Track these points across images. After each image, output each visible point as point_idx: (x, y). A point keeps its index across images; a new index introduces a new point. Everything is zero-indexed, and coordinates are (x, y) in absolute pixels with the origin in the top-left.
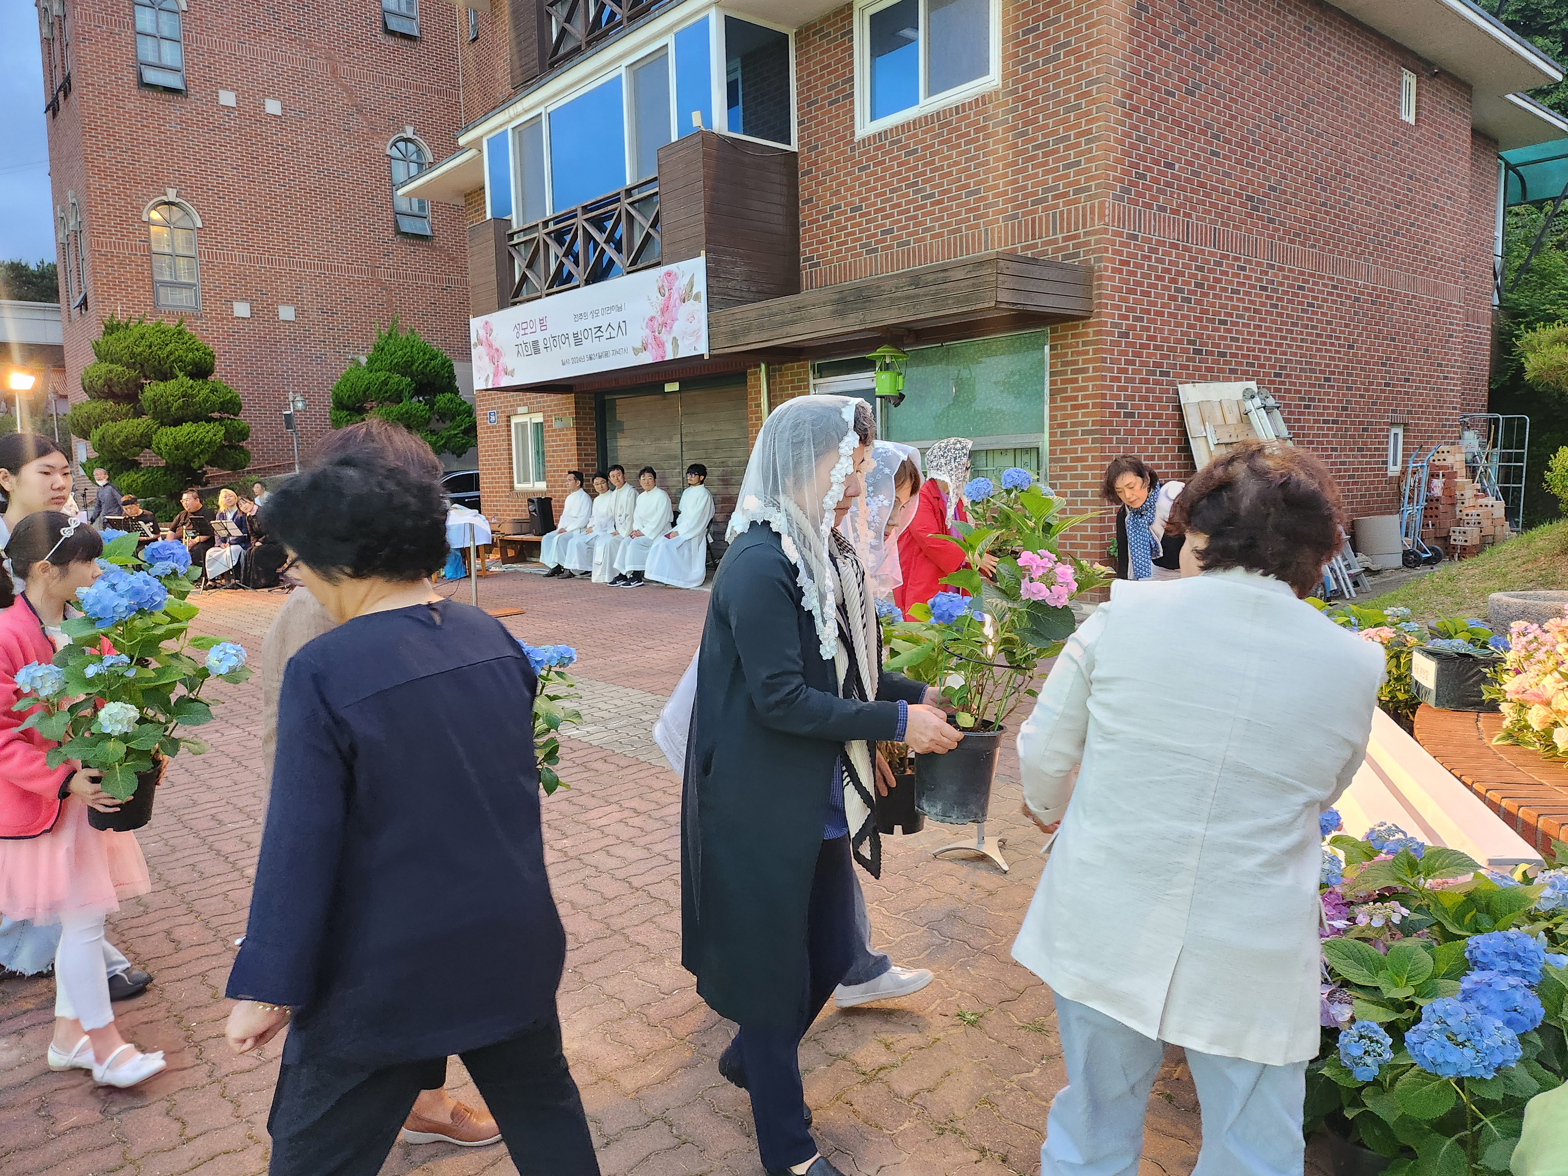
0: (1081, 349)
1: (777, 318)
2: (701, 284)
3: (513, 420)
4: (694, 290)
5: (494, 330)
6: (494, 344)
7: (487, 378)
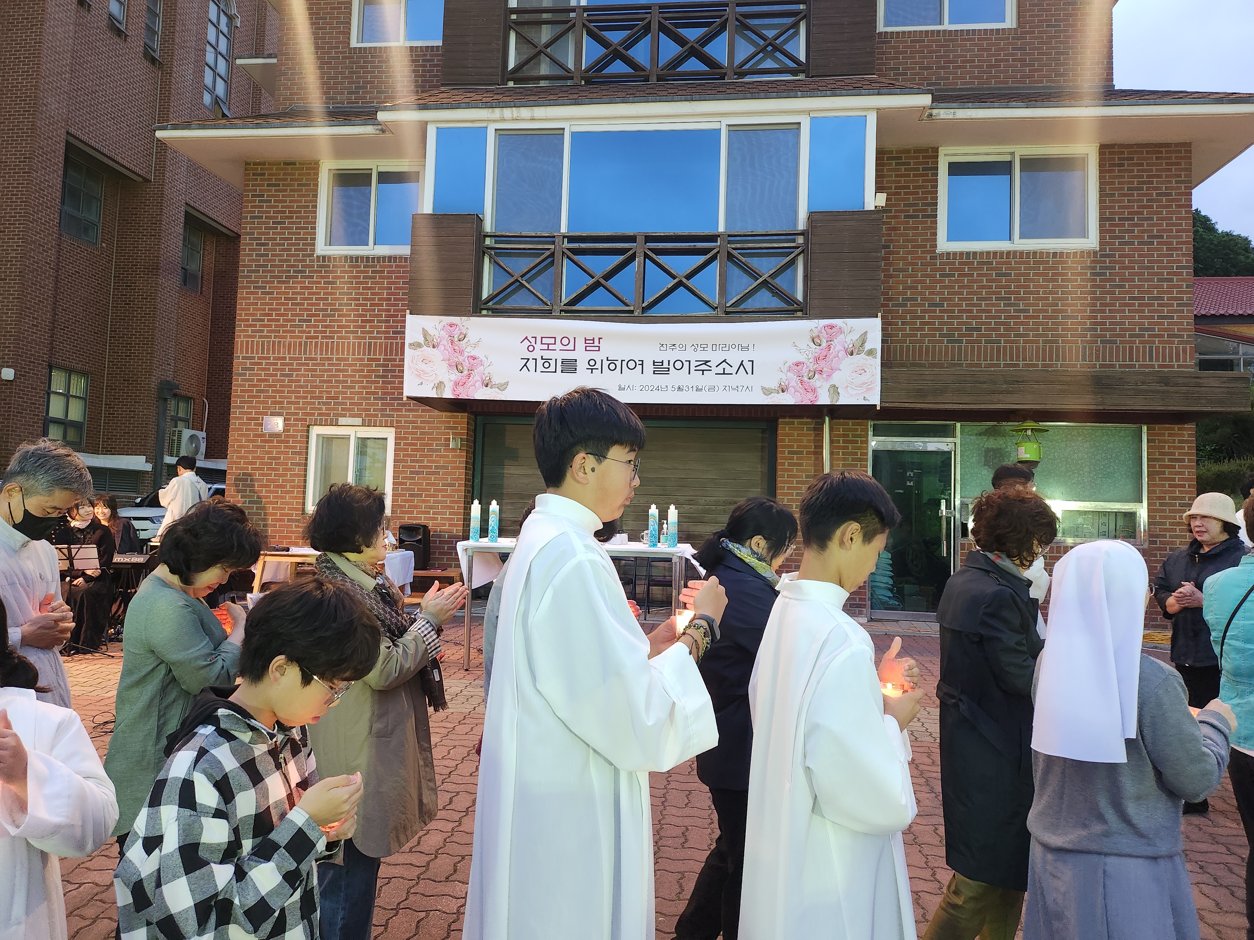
0: (1177, 444)
1: (985, 386)
2: (875, 341)
3: (316, 431)
4: (867, 347)
5: (472, 337)
6: (469, 351)
7: (440, 386)
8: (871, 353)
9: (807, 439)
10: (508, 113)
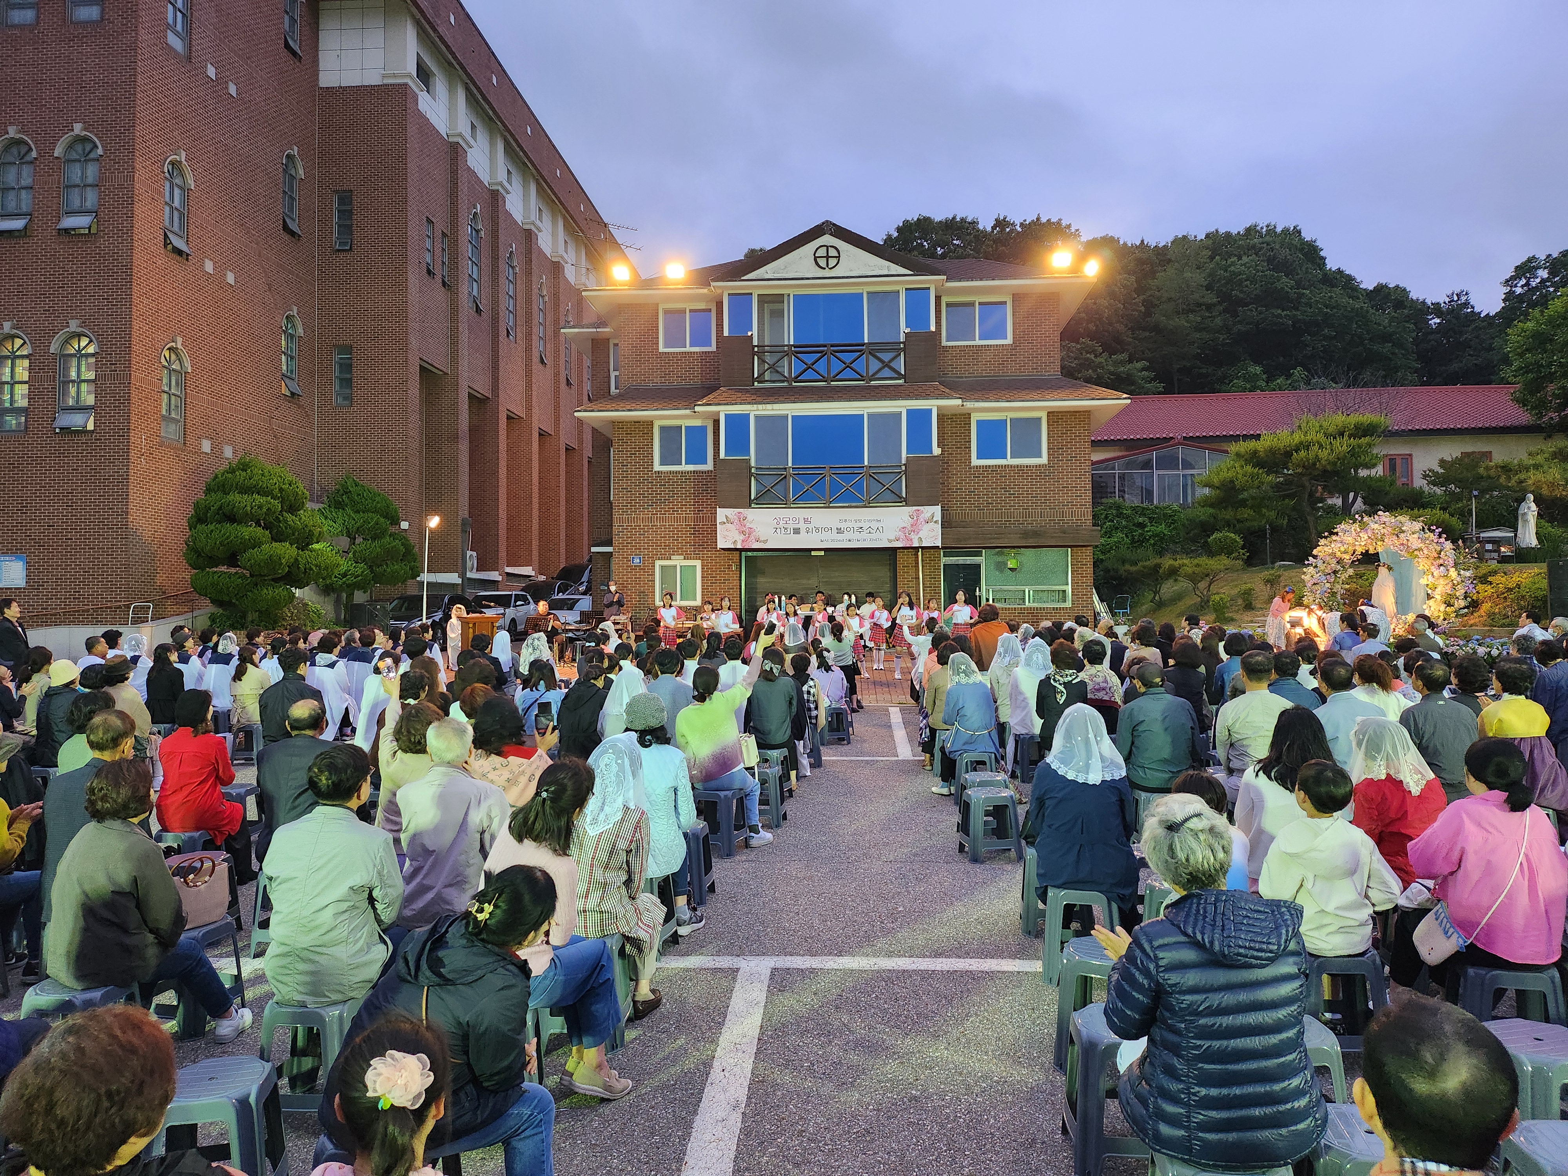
0: (1085, 557)
2: (938, 517)
3: (658, 563)
4: (935, 519)
5: (750, 518)
6: (748, 525)
7: (735, 542)
8: (936, 522)
9: (911, 560)
10: (760, 407)
